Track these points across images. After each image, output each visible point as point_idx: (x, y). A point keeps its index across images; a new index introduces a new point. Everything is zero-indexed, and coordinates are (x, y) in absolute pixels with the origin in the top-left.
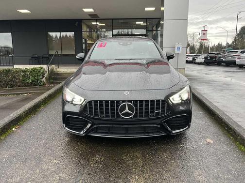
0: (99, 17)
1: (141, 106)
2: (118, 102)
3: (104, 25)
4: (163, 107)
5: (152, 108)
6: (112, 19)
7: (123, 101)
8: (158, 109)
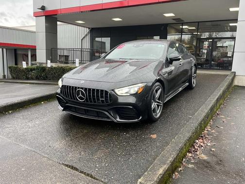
0: (183, 21)
1: (89, 93)
2: (76, 88)
3: (194, 28)
4: (106, 97)
5: (98, 96)
6: (198, 22)
7: (79, 88)
8: (102, 97)
